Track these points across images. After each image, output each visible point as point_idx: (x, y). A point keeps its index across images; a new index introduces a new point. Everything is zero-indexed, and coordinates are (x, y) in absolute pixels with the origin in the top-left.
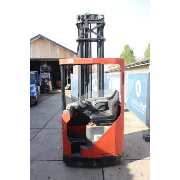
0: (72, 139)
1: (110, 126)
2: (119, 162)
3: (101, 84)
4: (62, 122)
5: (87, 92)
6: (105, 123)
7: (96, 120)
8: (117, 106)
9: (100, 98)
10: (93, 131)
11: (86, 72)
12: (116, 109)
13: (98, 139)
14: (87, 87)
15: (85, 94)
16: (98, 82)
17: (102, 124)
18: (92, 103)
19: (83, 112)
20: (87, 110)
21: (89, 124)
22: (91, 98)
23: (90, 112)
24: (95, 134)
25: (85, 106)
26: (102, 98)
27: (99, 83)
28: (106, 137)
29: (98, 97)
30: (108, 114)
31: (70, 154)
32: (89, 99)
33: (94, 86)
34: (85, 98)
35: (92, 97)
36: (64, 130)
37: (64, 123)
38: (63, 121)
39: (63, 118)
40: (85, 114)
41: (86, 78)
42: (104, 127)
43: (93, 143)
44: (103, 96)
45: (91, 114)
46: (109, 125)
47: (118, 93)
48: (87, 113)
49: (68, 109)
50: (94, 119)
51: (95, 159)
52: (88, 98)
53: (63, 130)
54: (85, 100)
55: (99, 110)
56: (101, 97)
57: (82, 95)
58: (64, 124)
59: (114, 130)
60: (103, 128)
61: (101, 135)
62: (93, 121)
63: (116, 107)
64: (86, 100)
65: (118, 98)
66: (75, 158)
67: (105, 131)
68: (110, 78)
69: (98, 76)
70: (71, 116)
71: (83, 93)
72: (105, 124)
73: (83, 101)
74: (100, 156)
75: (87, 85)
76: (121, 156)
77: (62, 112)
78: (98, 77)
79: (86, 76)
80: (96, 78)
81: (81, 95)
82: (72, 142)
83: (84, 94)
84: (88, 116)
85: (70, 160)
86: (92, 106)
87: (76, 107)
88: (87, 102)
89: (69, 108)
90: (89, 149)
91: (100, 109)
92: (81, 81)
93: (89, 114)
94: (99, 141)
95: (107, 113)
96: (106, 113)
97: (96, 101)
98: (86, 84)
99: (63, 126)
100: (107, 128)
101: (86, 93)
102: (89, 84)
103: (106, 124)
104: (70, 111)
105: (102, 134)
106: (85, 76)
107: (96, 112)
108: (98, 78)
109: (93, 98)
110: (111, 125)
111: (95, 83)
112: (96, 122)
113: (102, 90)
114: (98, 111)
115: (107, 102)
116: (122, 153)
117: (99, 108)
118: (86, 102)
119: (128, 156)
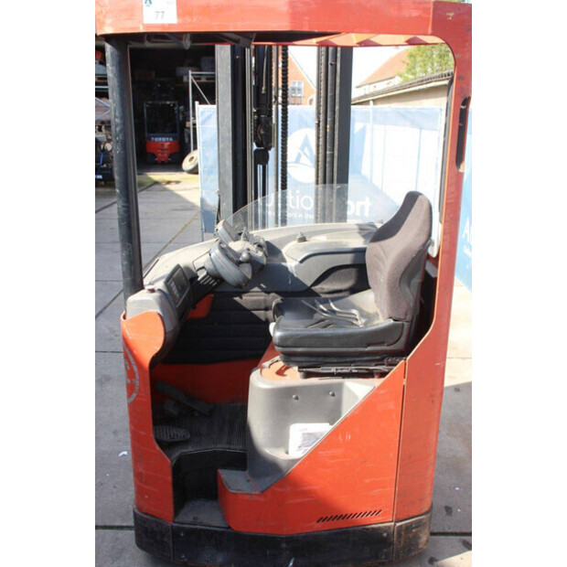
0: (179, 433)
1: (377, 382)
2: (410, 551)
3: (333, 156)
4: (126, 357)
5: (264, 194)
6: (349, 363)
7: (300, 350)
8: (417, 280)
9: (327, 225)
10: (285, 402)
11: (258, 88)
12: (411, 295)
13: (309, 448)
14: (260, 167)
15: (250, 205)
16: (318, 146)
17: (333, 370)
18: (284, 251)
19: (237, 299)
20: (256, 289)
21: (266, 364)
22: (280, 227)
23: (275, 299)
24: (295, 422)
25: (247, 271)
26: (334, 225)
27: (321, 151)
28: (349, 437)
29: (316, 220)
30: (363, 314)
31: (165, 508)
32: (269, 234)
33: (297, 161)
34: (250, 222)
35: (284, 221)
36: (135, 395)
37: (133, 363)
38: (129, 351)
39: (130, 336)
40: (247, 306)
41: (258, 122)
42: (340, 386)
43: (284, 465)
44: (342, 217)
45: (279, 310)
46: (369, 375)
47: (425, 207)
48: (255, 301)
49: (152, 291)
50: (289, 343)
51: (291, 540)
52: (264, 225)
53: (129, 395)
54: (247, 238)
55: (317, 288)
56: (331, 221)
57: (235, 209)
58: (135, 368)
59: (394, 406)
60: (336, 392)
61: (324, 428)
62: (284, 353)
63: (409, 285)
64: (254, 233)
65: (423, 239)
66: (190, 532)
67: (347, 408)
68: (369, 126)
69: (318, 113)
70: (170, 328)
71: (240, 199)
72: (346, 370)
73: (237, 246)
74: (317, 527)
75: (262, 158)
76: (419, 524)
77: (125, 304)
78: (318, 118)
79: (258, 113)
80: (307, 126)
81: (231, 209)
82: (177, 453)
83: (245, 203)
84: (263, 318)
85: (165, 539)
86: (287, 268)
87: (202, 274)
88: (260, 246)
89: (160, 285)
90: (262, 492)
91: (326, 286)
92: (229, 135)
93: (267, 309)
94: (312, 456)
95: (361, 311)
96: (354, 307)
97: (303, 239)
98: (256, 150)
99: (130, 374)
100: (357, 390)
101: (256, 198)
102: (272, 153)
103: (353, 369)
104: (166, 297)
105: (331, 424)
106: (250, 110)
107: (304, 301)
108: (318, 125)
109: (289, 226)
110: (383, 375)
111: (302, 149)
112: (299, 359)
113: (336, 186)
114: (316, 294)
115: (360, 252)
116: (426, 509)
117: (318, 282)
118: (253, 248)
119: (448, 510)
